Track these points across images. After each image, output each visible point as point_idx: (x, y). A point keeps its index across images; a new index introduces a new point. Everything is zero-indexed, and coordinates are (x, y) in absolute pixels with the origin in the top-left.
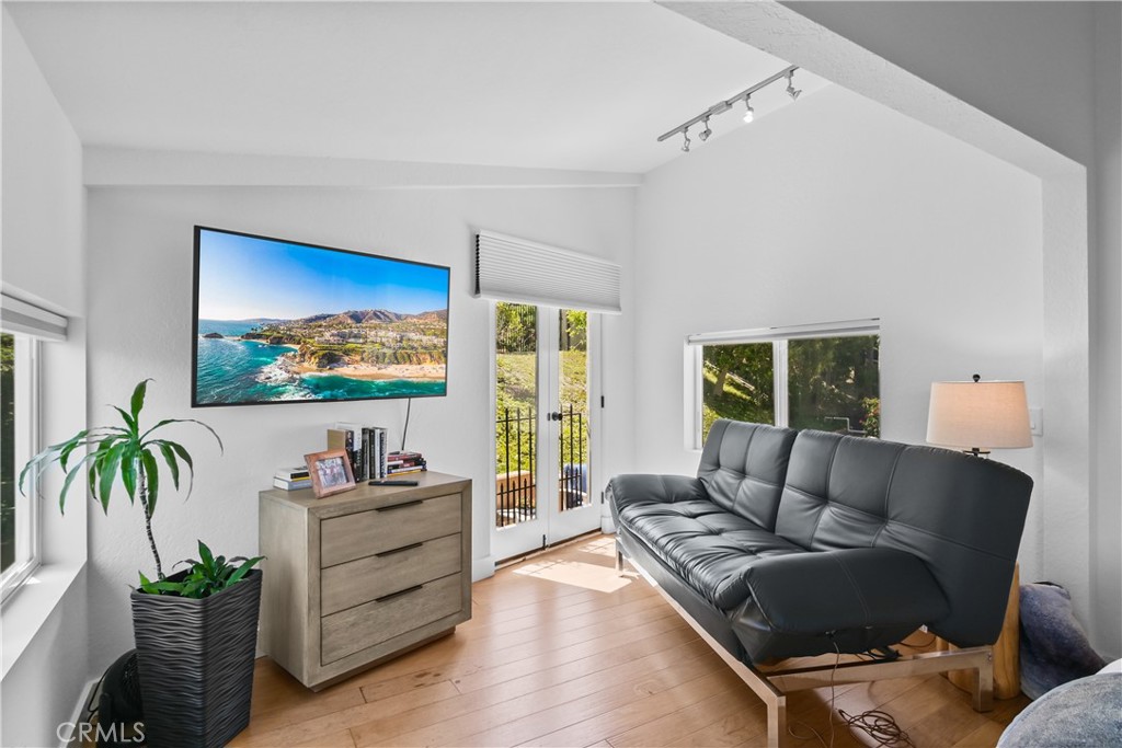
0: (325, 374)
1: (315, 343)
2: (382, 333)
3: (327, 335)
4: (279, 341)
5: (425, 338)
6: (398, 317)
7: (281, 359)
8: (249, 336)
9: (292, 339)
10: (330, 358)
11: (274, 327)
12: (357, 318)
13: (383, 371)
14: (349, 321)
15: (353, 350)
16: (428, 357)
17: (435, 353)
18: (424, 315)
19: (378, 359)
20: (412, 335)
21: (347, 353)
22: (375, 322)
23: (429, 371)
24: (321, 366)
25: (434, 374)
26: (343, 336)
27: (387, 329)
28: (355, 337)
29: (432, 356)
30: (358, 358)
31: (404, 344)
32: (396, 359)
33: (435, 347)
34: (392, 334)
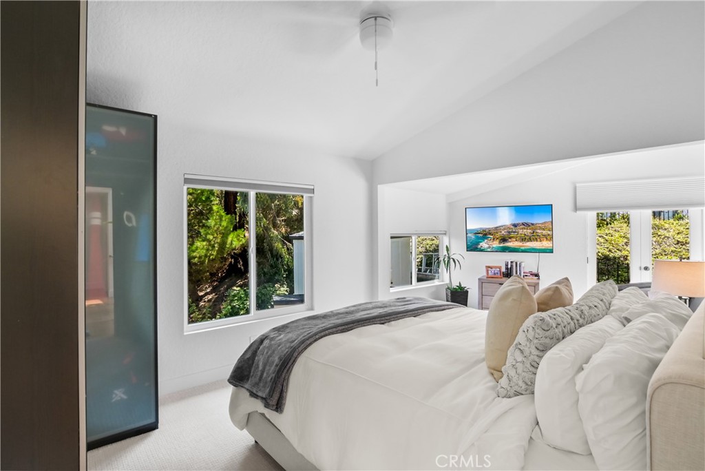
0: (502, 245)
1: (498, 235)
2: (525, 231)
3: (503, 232)
4: (486, 234)
5: (544, 232)
6: (533, 224)
7: (486, 241)
8: (476, 233)
9: (490, 234)
10: (504, 240)
11: (484, 231)
12: (515, 225)
13: (525, 244)
14: (512, 227)
15: (513, 237)
16: (545, 239)
17: (548, 237)
18: (545, 223)
19: (523, 240)
20: (538, 231)
21: (510, 238)
22: (522, 227)
23: (546, 244)
24: (500, 243)
25: (547, 245)
26: (509, 232)
27: (527, 229)
28: (514, 232)
29: (547, 239)
30: (514, 240)
31: (535, 234)
32: (530, 240)
33: (549, 235)
34: (529, 231)
